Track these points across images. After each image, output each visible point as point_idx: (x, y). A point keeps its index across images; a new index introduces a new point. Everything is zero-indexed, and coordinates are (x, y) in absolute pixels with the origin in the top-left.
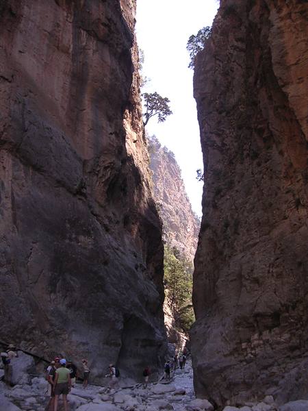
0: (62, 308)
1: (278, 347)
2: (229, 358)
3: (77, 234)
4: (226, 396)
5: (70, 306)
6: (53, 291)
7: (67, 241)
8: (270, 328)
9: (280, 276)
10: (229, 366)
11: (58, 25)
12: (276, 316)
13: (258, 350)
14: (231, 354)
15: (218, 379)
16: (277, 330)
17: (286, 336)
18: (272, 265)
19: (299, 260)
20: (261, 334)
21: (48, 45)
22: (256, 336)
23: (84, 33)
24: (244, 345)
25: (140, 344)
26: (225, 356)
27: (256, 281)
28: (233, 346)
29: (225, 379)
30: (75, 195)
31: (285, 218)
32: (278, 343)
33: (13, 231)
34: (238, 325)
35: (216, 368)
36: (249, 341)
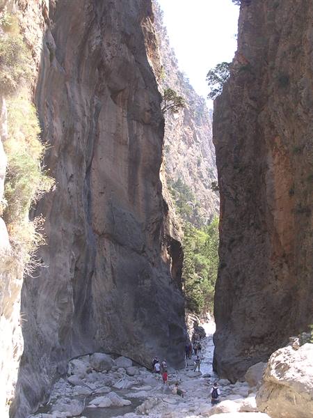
0: (140, 328)
1: (263, 354)
2: (238, 358)
3: (143, 279)
4: (237, 378)
5: (144, 326)
6: (136, 320)
7: (139, 286)
8: (259, 344)
9: (265, 317)
10: (239, 362)
11: (119, 125)
12: (262, 338)
13: (253, 355)
14: (240, 356)
15: (233, 369)
16: (262, 345)
17: (266, 348)
18: (261, 311)
19: (274, 311)
20: (254, 346)
21: (114, 144)
22: (252, 348)
23: (135, 122)
24: (246, 352)
25: (176, 342)
26: (236, 357)
27: (253, 319)
28: (240, 351)
29: (236, 369)
30: (140, 254)
31: (270, 284)
32: (263, 352)
33: (114, 288)
34: (243, 341)
35: (231, 363)
36: (248, 350)
